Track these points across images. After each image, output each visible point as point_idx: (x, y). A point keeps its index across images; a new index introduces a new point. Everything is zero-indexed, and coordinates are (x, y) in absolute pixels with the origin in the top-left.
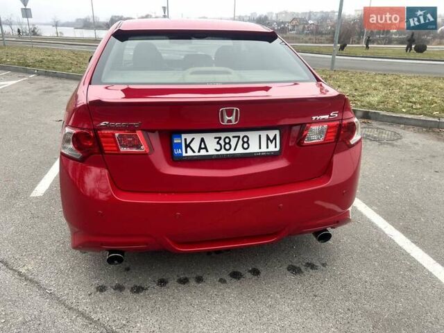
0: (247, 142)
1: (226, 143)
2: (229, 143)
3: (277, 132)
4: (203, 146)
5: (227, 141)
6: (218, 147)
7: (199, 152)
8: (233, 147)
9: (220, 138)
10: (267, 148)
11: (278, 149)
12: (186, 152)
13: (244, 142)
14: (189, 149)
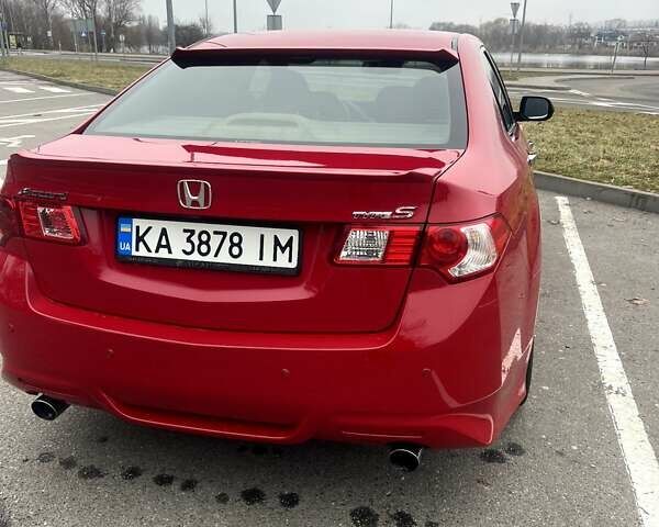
0: (239, 245)
1: (201, 243)
2: (207, 243)
3: (295, 234)
4: (164, 242)
5: (204, 237)
6: (188, 248)
7: (157, 251)
8: (213, 252)
9: (193, 232)
10: (275, 260)
11: (294, 265)
12: (137, 250)
13: (233, 245)
14: (141, 244)
